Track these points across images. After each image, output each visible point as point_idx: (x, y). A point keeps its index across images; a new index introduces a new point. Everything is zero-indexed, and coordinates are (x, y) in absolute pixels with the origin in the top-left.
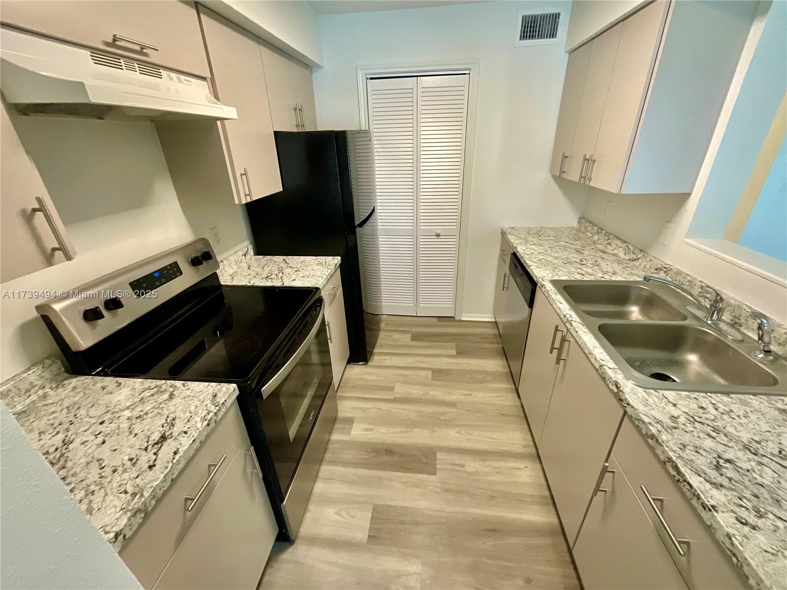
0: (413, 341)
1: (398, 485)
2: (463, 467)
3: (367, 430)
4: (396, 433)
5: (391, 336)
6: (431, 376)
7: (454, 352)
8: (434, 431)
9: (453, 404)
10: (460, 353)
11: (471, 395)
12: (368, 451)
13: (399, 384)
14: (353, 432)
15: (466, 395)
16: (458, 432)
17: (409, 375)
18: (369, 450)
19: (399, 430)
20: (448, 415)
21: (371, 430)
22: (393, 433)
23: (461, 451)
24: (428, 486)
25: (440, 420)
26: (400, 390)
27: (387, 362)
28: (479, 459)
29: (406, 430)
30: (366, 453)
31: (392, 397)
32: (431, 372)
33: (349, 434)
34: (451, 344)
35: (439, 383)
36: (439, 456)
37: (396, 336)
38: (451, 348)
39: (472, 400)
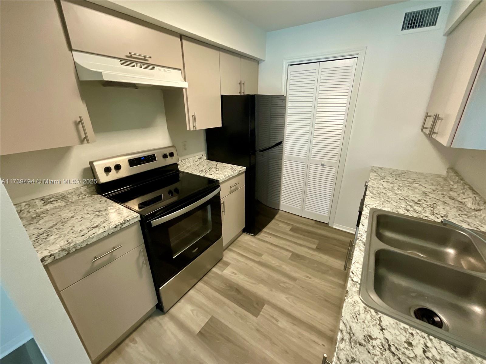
0: (291, 231)
1: (232, 312)
2: (277, 321)
3: (233, 273)
4: (248, 282)
5: (278, 224)
6: (289, 256)
7: (315, 246)
8: (272, 291)
9: (294, 279)
10: (319, 249)
11: (310, 278)
12: (226, 285)
13: (267, 254)
14: (225, 271)
15: (307, 277)
16: (287, 298)
17: (276, 251)
18: (228, 285)
19: (251, 281)
20: (287, 285)
21: (236, 274)
22: (247, 281)
23: (282, 311)
24: (249, 322)
25: (280, 285)
26: (265, 258)
27: (267, 238)
28: (291, 322)
29: (255, 282)
30: (225, 286)
31: (258, 260)
32: (291, 254)
33: (223, 271)
34: (315, 241)
35: (293, 262)
36: (266, 307)
37: (281, 225)
38: (314, 243)
39: (309, 281)
